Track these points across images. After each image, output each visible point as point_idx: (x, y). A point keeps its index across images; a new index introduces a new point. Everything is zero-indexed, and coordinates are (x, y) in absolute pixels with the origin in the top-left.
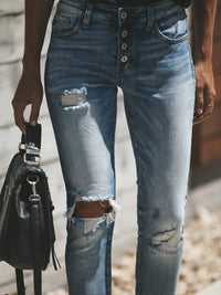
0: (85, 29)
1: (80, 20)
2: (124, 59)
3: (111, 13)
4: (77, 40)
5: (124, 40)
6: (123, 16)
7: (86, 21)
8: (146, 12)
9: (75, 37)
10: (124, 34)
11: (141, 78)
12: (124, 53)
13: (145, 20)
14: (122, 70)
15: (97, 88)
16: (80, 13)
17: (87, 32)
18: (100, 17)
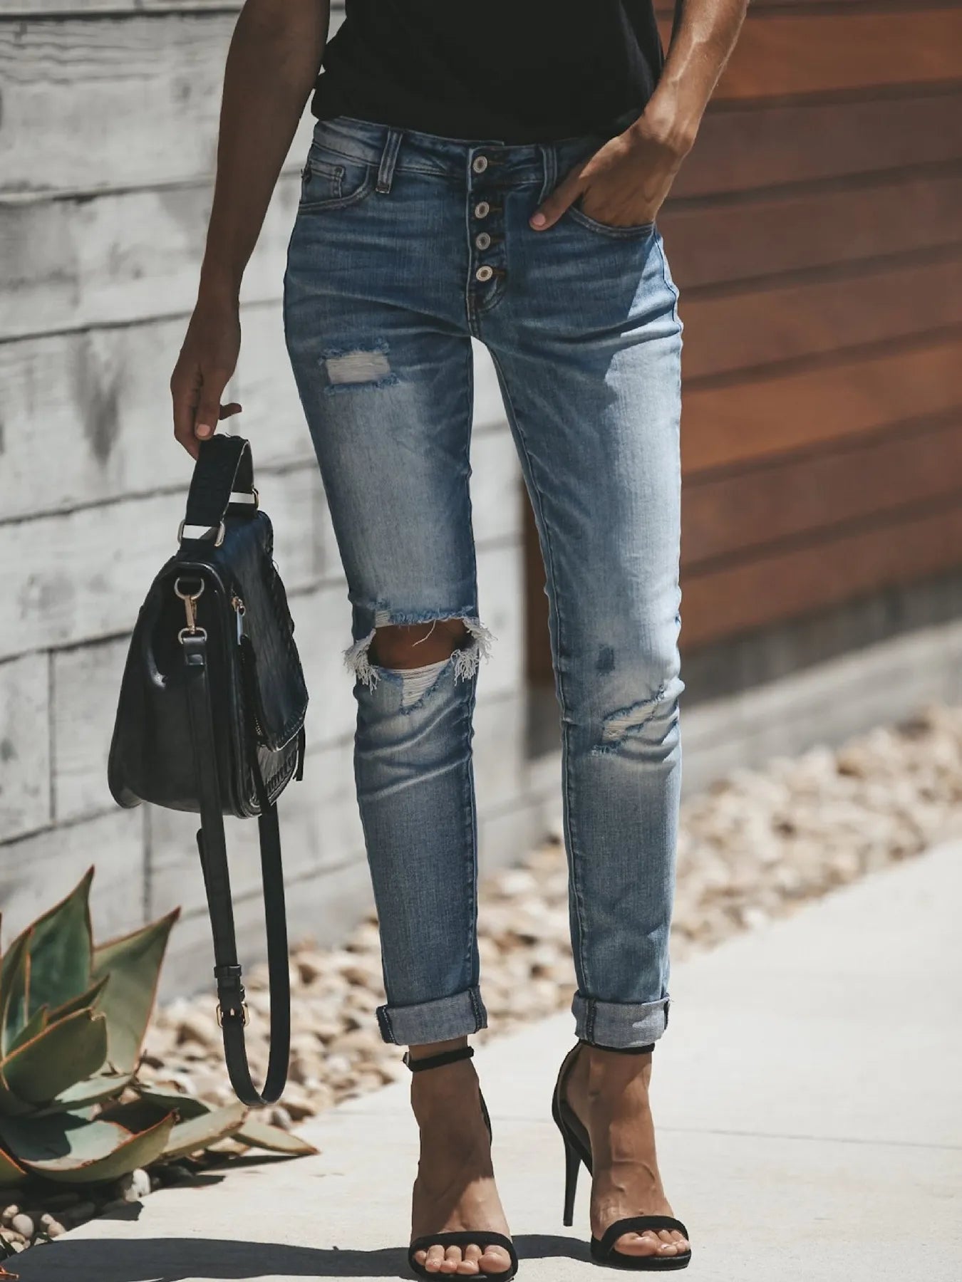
0: (380, 197)
1: (369, 175)
2: (484, 273)
3: (445, 157)
4: (363, 221)
5: (482, 225)
6: (480, 165)
7: (385, 177)
9: (359, 213)
10: (482, 210)
11: (531, 323)
12: (482, 258)
13: (533, 178)
14: (479, 302)
15: (417, 337)
16: (370, 155)
17: (390, 204)
18: (418, 166)
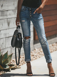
5: (30, 13)
6: (30, 9)
7: (25, 9)
8: (34, 9)
10: (30, 12)
